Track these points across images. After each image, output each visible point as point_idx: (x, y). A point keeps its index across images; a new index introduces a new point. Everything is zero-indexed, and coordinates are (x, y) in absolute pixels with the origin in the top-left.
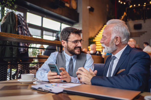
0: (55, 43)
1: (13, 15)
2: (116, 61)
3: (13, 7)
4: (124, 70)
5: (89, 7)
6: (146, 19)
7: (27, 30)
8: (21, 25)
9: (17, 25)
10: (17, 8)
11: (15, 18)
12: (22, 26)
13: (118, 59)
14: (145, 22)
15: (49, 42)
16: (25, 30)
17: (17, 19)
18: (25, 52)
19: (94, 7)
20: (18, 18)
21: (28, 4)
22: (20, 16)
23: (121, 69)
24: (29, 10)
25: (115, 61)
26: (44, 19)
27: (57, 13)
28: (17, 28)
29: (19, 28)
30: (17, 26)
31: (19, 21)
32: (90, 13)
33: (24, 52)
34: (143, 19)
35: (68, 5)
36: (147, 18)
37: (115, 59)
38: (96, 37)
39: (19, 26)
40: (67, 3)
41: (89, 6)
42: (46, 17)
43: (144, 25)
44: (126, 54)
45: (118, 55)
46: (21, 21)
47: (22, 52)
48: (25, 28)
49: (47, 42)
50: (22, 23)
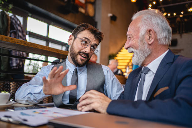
0: (57, 52)
1: (5, 15)
2: (150, 76)
3: (7, 7)
4: (167, 88)
5: (110, 15)
6: (182, 33)
7: (24, 38)
8: (15, 30)
9: (9, 29)
10: (12, 8)
11: (8, 20)
12: (17, 31)
13: (153, 73)
14: (181, 37)
15: (47, 50)
16: (21, 37)
17: (10, 22)
18: (19, 67)
19: (117, 15)
20: (11, 20)
21: (30, 5)
22: (15, 18)
23: (160, 89)
24: (30, 14)
25: (147, 76)
26: (51, 26)
27: (67, 20)
28: (9, 34)
29: (12, 34)
30: (9, 31)
31: (13, 24)
32: (111, 22)
33: (17, 68)
34: (179, 33)
35: (83, 11)
36: (184, 31)
37: (147, 73)
38: (118, 53)
39: (12, 31)
40: (82, 7)
41: (111, 13)
42: (53, 25)
43: (180, 41)
44: (167, 63)
45: (154, 66)
46: (16, 25)
47: (15, 67)
48: (20, 34)
49: (45, 50)
50: (17, 28)
